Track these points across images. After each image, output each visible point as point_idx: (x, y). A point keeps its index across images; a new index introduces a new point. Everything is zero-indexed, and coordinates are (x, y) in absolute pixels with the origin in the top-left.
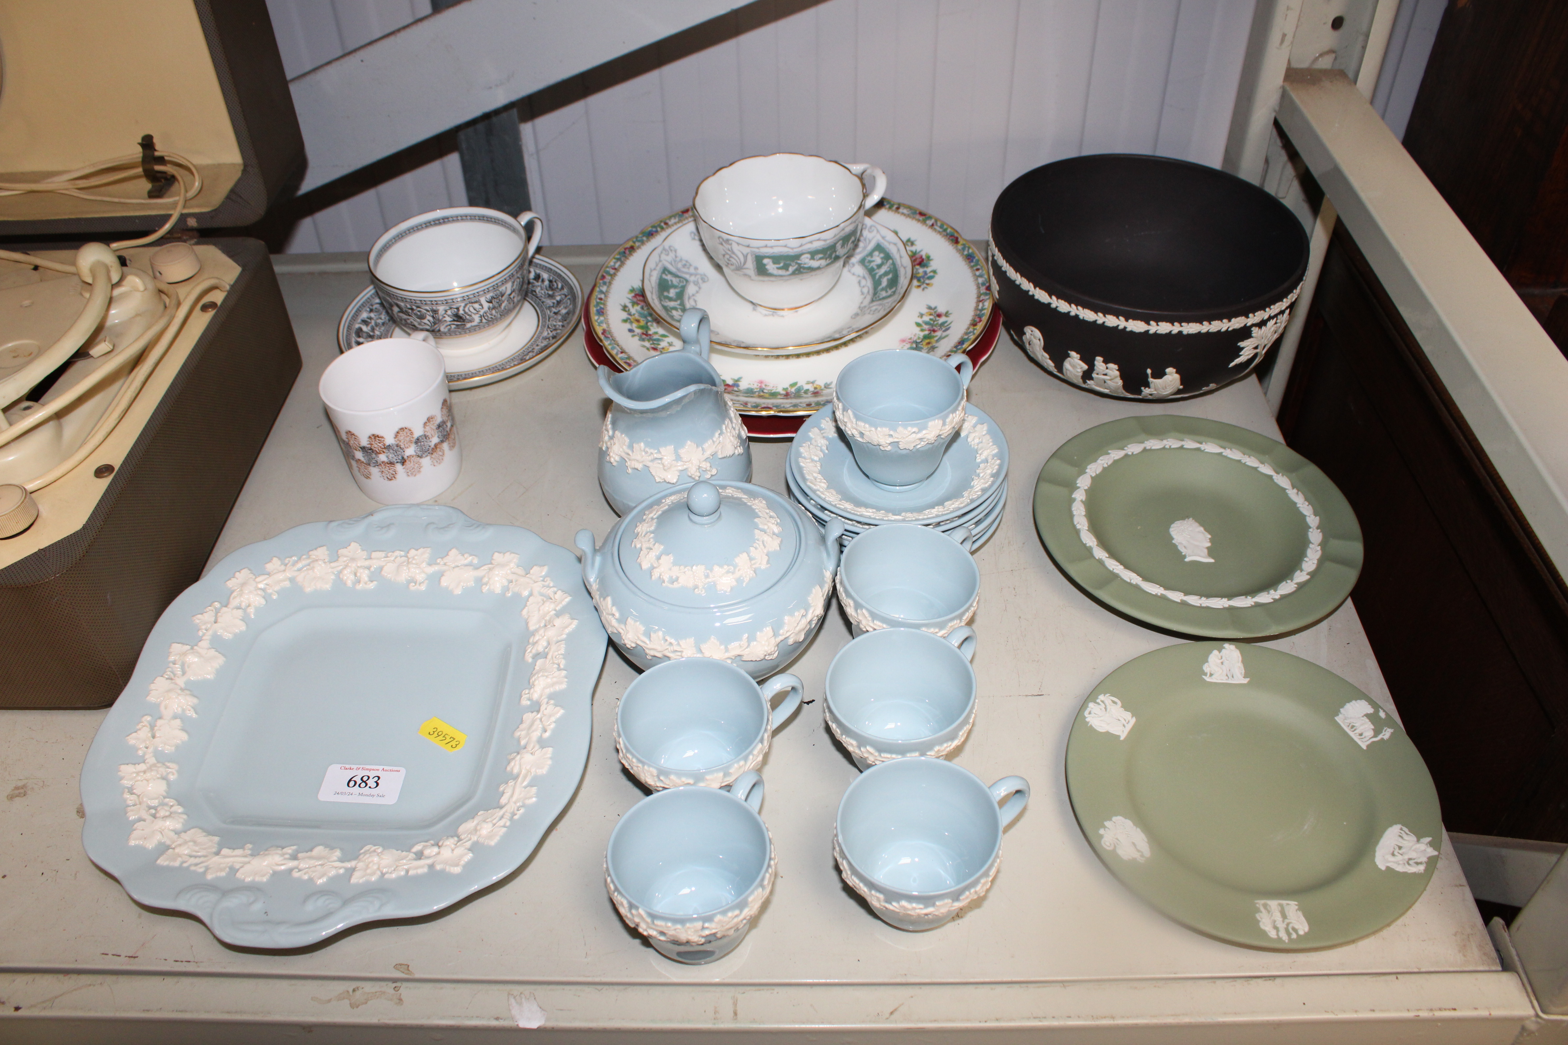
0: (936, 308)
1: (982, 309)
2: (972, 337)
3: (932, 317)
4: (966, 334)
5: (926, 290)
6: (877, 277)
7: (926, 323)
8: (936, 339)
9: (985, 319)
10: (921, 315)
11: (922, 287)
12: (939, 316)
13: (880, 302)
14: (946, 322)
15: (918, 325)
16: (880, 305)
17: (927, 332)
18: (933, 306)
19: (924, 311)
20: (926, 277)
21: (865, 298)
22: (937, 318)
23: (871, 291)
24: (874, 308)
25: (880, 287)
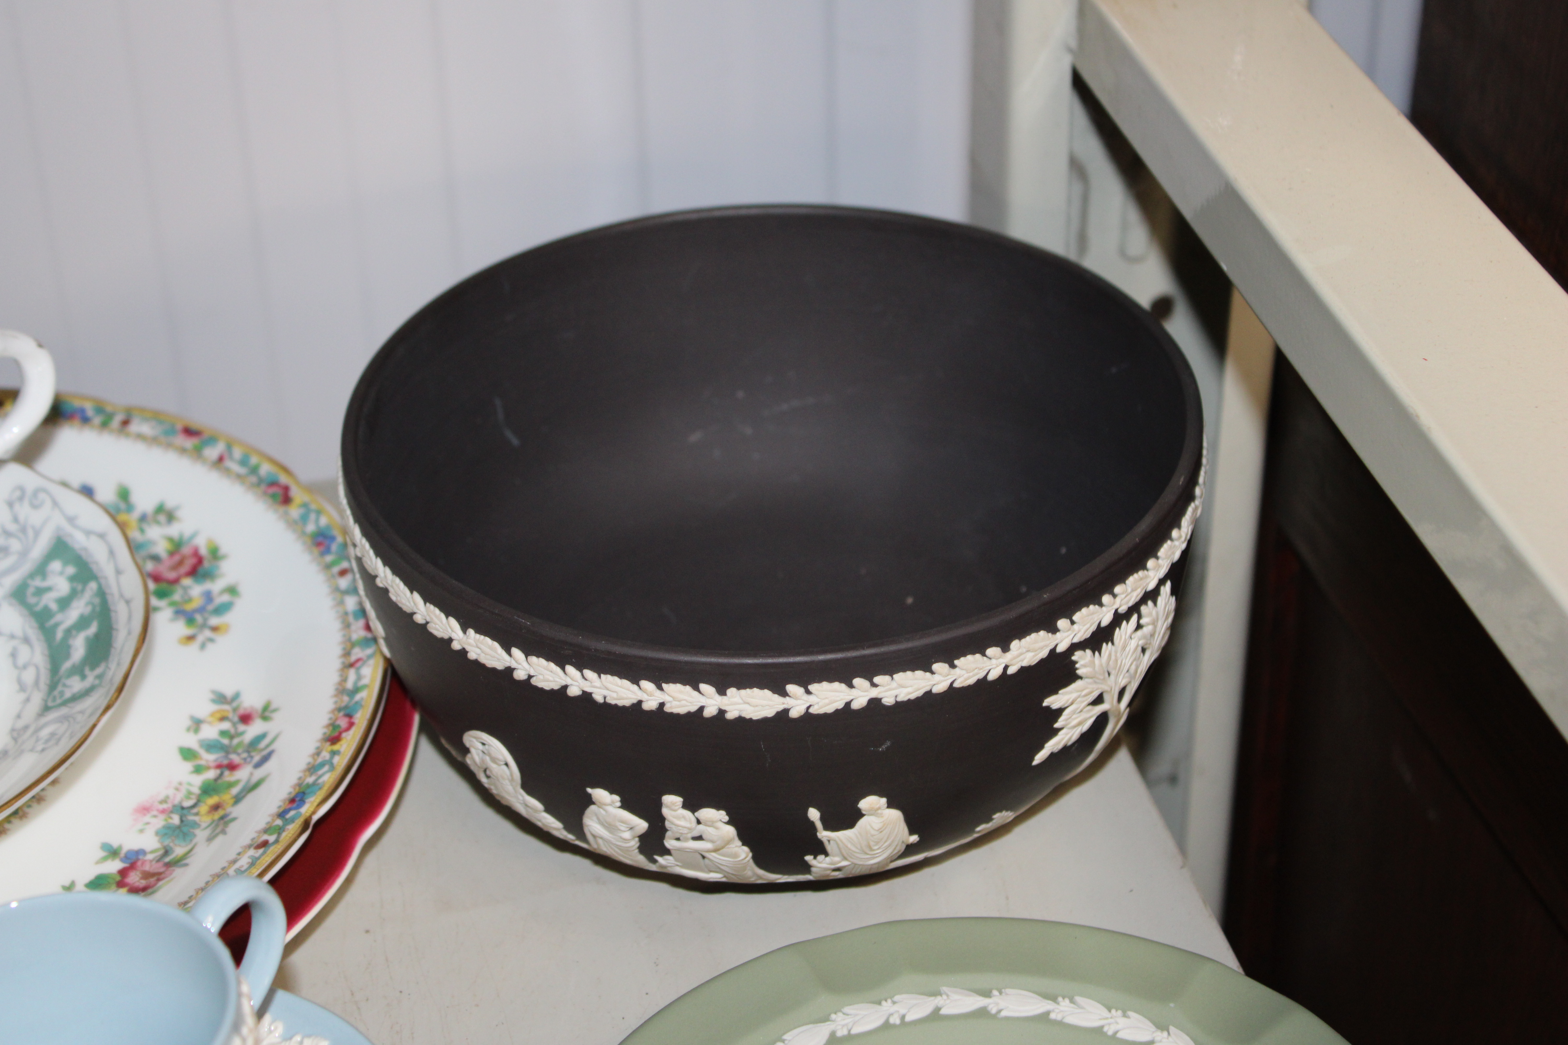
0: (237, 696)
1: (356, 690)
2: (328, 778)
3: (226, 726)
4: (312, 769)
5: (210, 646)
6: (59, 635)
7: (210, 746)
8: (235, 791)
9: (362, 718)
10: (197, 724)
11: (200, 638)
12: (246, 719)
13: (64, 711)
14: (263, 736)
15: (187, 754)
16: (66, 718)
17: (211, 774)
18: (229, 692)
19: (205, 708)
20: (210, 607)
21: (28, 700)
22: (242, 727)
23: (44, 679)
24: (45, 733)
25: (67, 665)
